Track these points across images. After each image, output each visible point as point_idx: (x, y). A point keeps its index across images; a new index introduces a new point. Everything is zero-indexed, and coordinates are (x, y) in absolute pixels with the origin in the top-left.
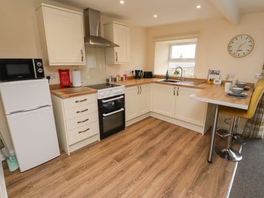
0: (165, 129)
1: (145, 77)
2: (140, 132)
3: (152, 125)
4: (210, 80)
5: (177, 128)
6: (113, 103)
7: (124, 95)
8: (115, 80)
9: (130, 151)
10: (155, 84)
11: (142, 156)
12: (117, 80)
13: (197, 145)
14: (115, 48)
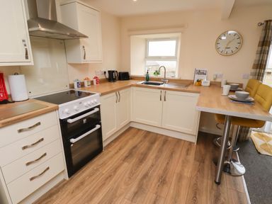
0: (153, 143)
1: (120, 79)
2: (124, 152)
3: (136, 140)
4: (198, 81)
5: (166, 140)
6: (85, 121)
7: (98, 107)
8: (82, 85)
9: (117, 188)
10: (135, 88)
11: (136, 194)
12: (86, 85)
13: (195, 159)
14: (81, 40)
